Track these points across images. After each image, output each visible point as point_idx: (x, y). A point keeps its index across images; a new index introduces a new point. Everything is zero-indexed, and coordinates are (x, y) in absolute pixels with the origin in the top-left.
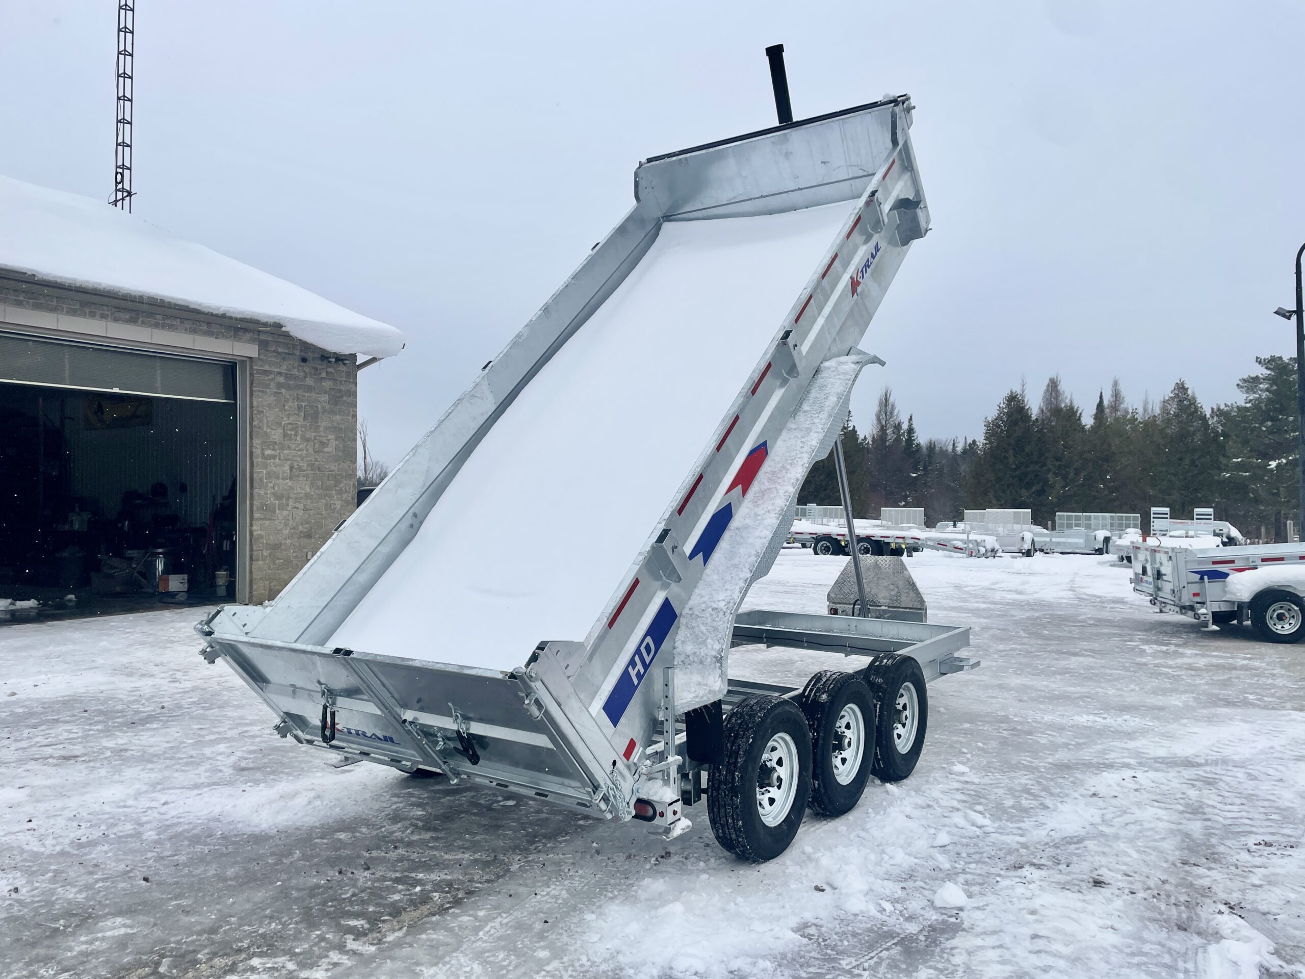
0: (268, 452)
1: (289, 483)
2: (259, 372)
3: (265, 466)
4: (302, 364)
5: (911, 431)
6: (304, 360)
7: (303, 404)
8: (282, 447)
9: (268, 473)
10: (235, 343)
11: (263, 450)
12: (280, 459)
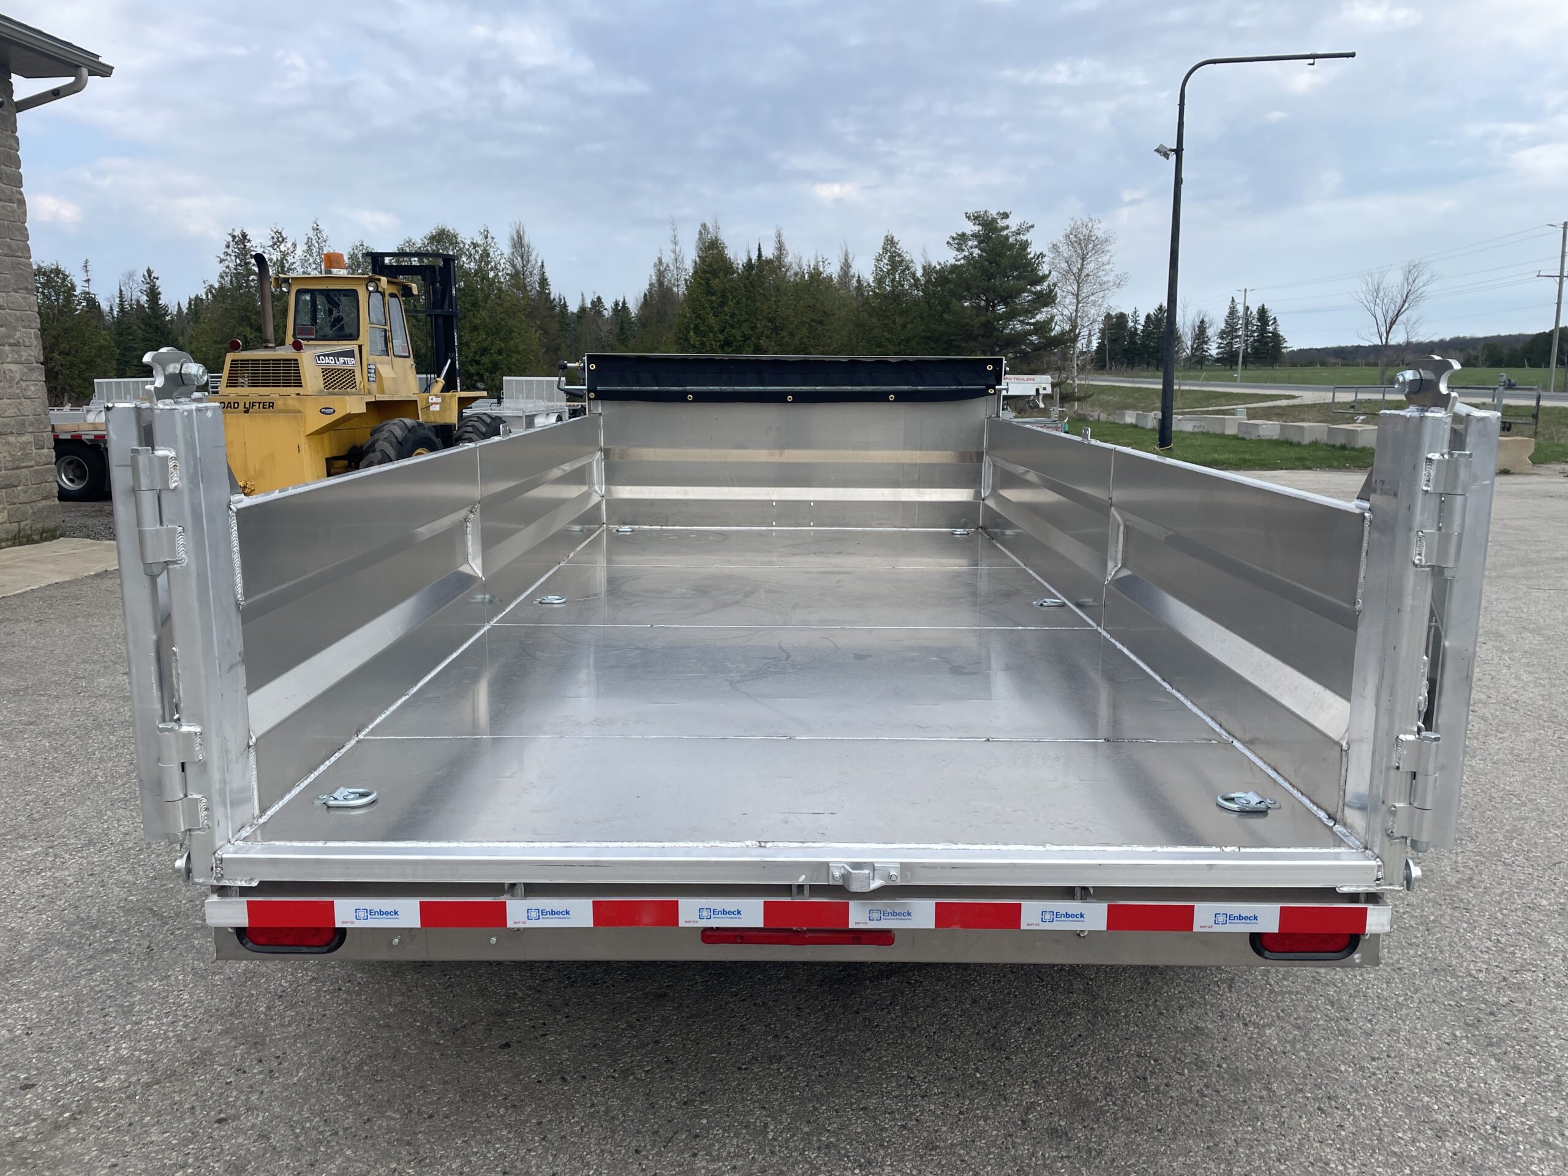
5: (544, 282)
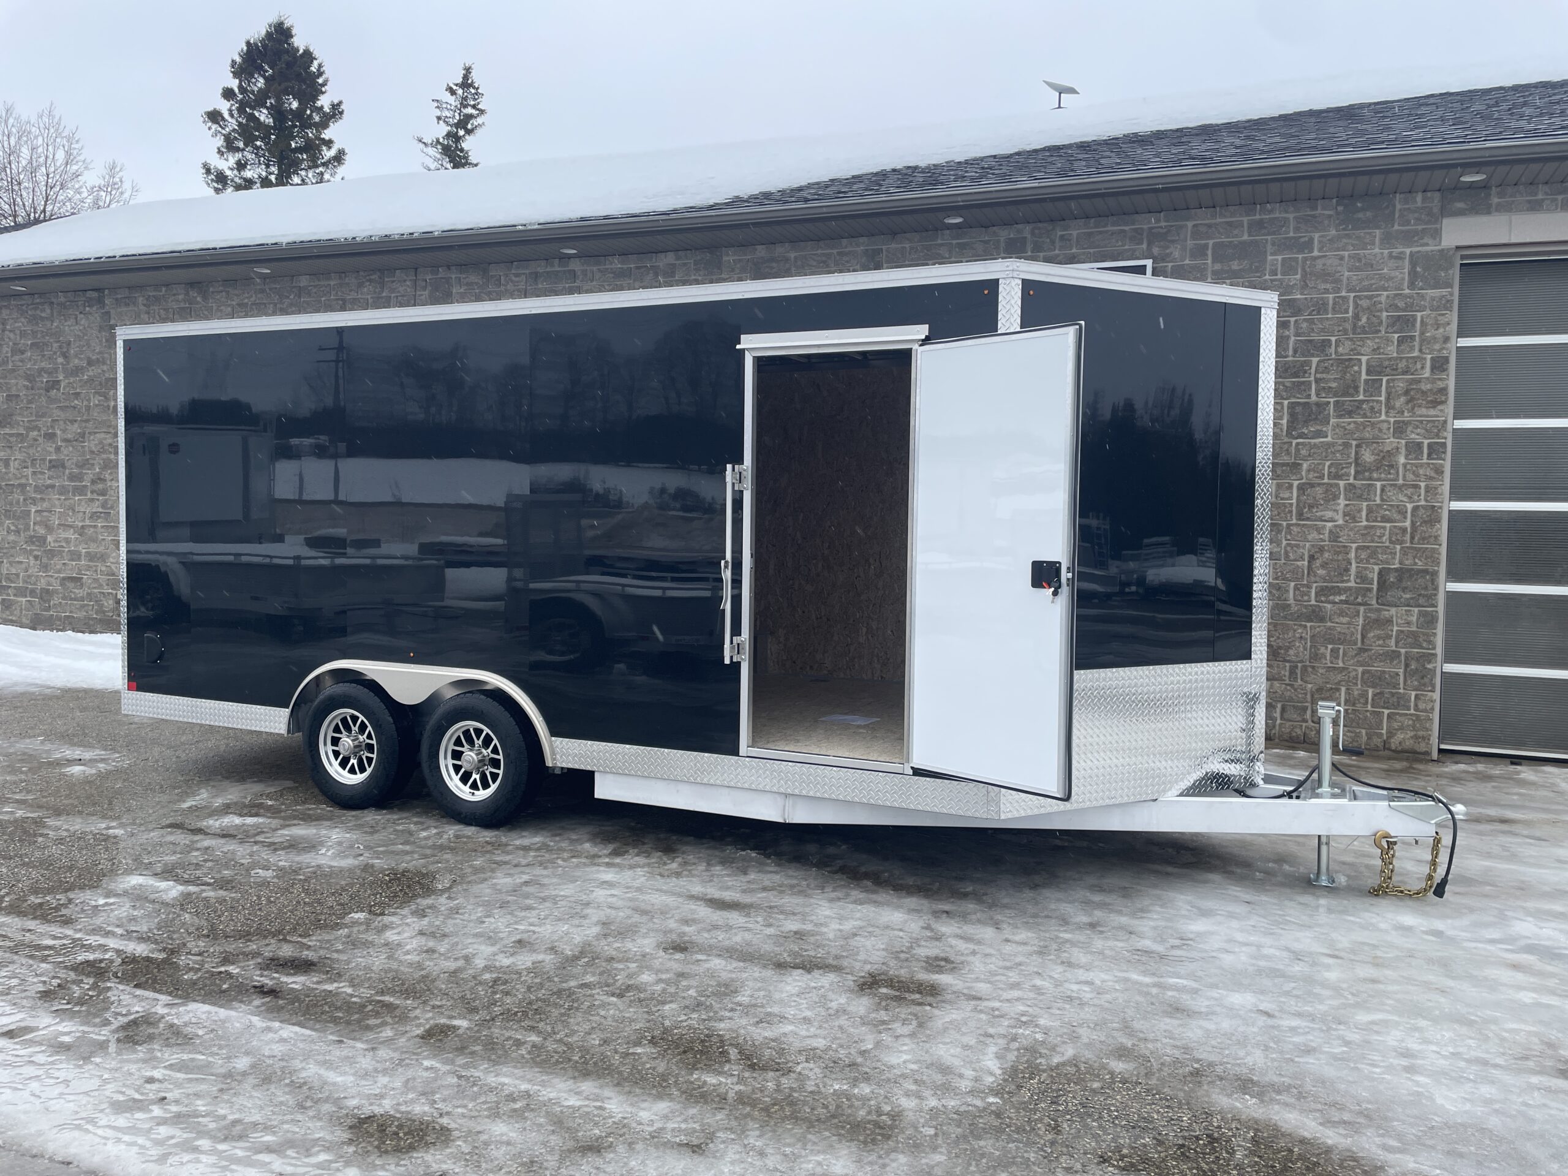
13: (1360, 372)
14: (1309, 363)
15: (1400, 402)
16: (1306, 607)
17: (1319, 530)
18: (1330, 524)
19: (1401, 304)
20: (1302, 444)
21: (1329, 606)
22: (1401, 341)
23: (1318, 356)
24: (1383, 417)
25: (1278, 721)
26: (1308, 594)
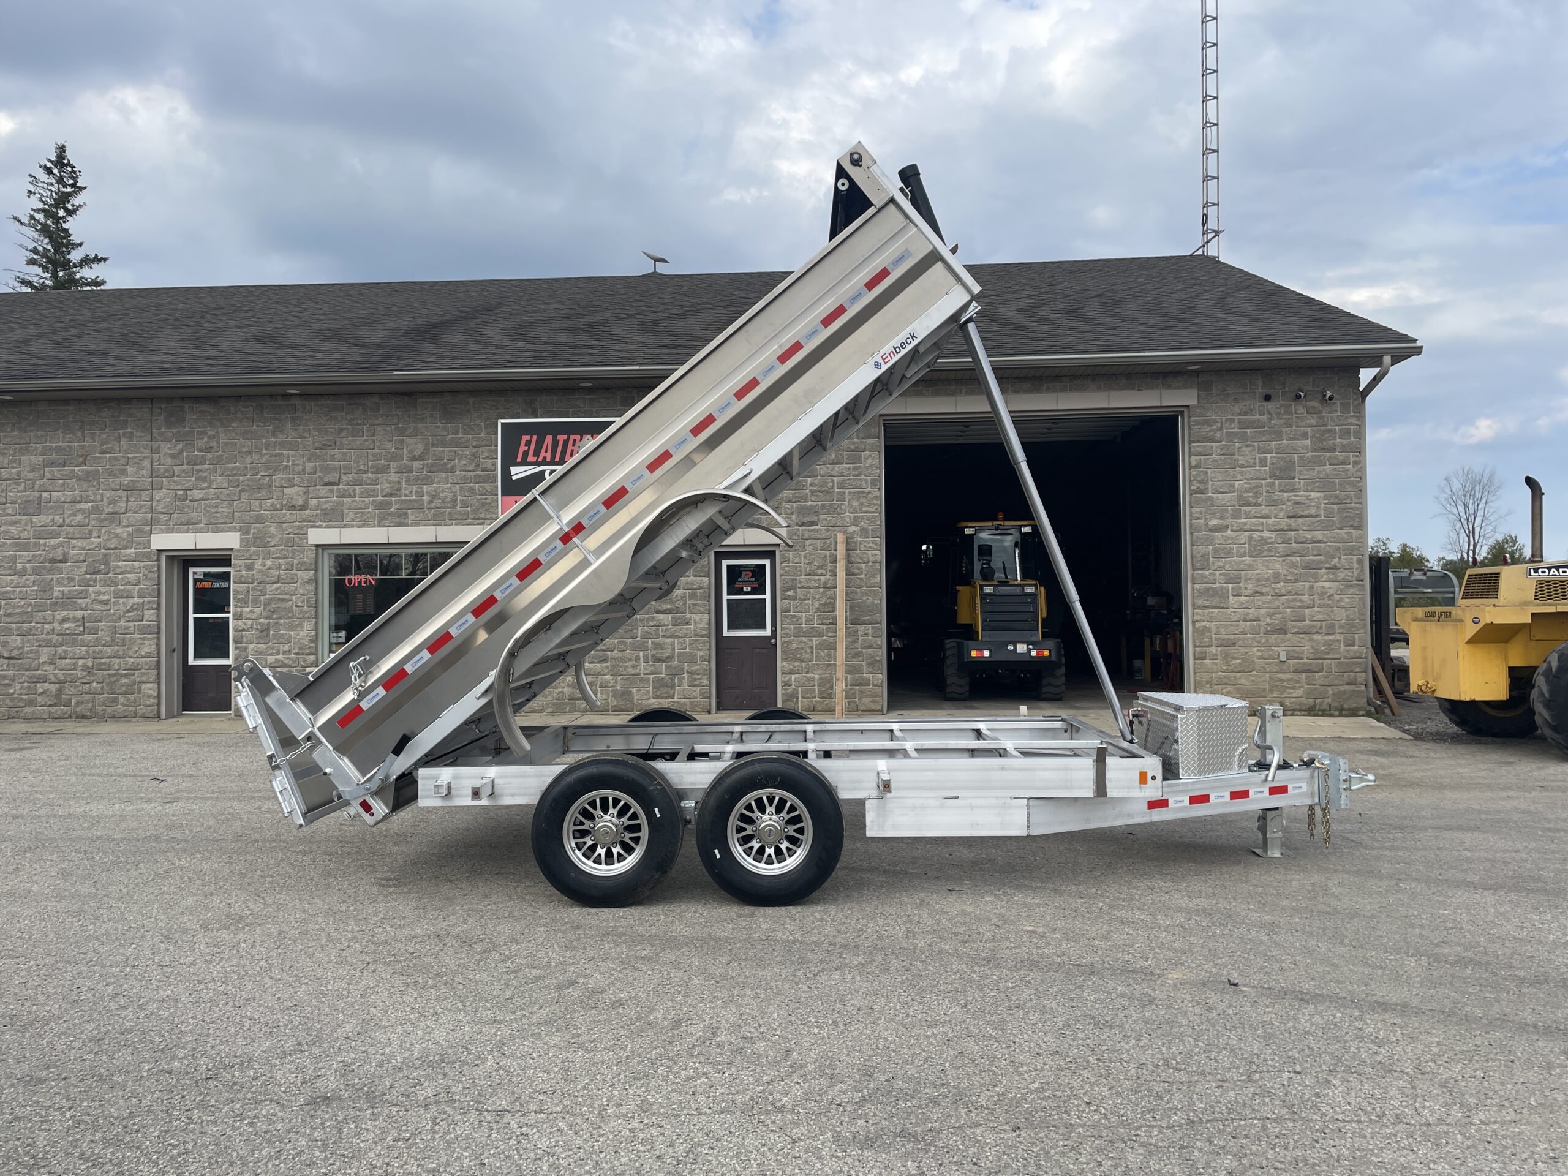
0: (1214, 522)
1: (1248, 559)
2: (1197, 423)
3: (1209, 541)
4: (1265, 404)
6: (1268, 398)
7: (1269, 456)
8: (1236, 515)
9: (1216, 550)
10: (1164, 392)
11: (1206, 519)
12: (1232, 531)
13: (833, 487)
14: (806, 481)
15: (855, 504)
16: (811, 628)
17: (815, 581)
18: (822, 578)
19: (852, 447)
20: (805, 530)
21: (825, 627)
22: (855, 469)
23: (810, 477)
24: (847, 514)
25: (800, 699)
26: (812, 620)
